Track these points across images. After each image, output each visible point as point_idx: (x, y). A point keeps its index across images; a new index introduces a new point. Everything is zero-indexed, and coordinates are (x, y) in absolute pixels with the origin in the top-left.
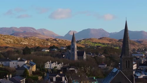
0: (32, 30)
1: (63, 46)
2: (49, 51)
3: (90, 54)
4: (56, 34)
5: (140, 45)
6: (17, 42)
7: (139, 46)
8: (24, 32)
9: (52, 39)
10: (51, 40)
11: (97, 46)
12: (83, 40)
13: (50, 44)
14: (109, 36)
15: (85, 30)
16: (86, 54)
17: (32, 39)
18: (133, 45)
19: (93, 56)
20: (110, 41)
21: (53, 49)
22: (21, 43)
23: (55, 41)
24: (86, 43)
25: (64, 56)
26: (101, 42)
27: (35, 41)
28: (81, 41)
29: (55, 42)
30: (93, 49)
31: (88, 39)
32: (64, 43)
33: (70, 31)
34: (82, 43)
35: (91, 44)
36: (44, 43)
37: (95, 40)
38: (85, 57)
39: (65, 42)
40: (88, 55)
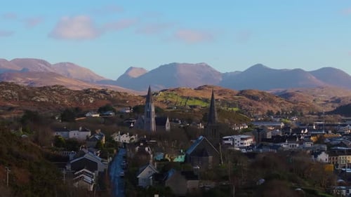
0: (42, 65)
1: (120, 104)
2: (98, 115)
3: (178, 122)
4: (98, 76)
5: (285, 104)
6: (25, 97)
7: (283, 105)
8: (24, 69)
9: (96, 89)
10: (95, 91)
11: (191, 106)
12: (162, 91)
13: (94, 102)
14: (221, 79)
15: (166, 65)
16: (170, 121)
17: (55, 90)
18: (270, 102)
19: (182, 126)
20: (220, 95)
21: (107, 113)
22: (35, 98)
23: (102, 95)
24: (169, 99)
25: (132, 125)
26: (201, 96)
27: (61, 94)
28: (157, 94)
29: (103, 97)
30: (183, 112)
31: (173, 91)
32: (121, 99)
33: (131, 68)
34: (159, 99)
35: (180, 100)
36: (81, 98)
37: (189, 91)
38: (168, 127)
39: (123, 97)
40: (173, 123)
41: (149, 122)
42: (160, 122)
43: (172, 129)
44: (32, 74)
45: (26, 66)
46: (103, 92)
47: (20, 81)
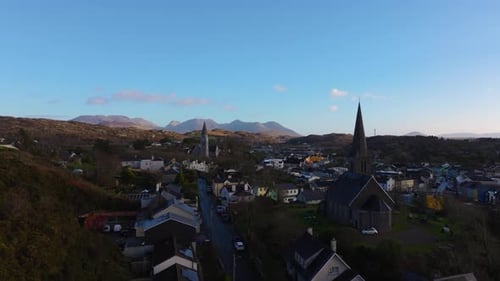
41: (205, 150)
42: (212, 149)
43: (220, 154)
44: (119, 123)
45: (116, 119)
46: (161, 131)
47: (111, 126)
